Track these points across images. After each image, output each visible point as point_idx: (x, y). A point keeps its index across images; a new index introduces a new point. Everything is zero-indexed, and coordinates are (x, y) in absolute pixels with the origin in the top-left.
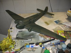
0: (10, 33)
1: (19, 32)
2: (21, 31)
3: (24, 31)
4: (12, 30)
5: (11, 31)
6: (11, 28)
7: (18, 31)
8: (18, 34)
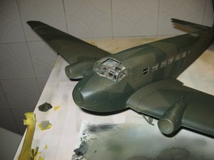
0: (38, 134)
1: (93, 129)
2: (105, 127)
3: (122, 129)
4: (50, 115)
5: (45, 125)
6: (45, 108)
7: (83, 127)
8: (84, 145)
